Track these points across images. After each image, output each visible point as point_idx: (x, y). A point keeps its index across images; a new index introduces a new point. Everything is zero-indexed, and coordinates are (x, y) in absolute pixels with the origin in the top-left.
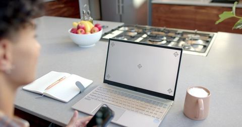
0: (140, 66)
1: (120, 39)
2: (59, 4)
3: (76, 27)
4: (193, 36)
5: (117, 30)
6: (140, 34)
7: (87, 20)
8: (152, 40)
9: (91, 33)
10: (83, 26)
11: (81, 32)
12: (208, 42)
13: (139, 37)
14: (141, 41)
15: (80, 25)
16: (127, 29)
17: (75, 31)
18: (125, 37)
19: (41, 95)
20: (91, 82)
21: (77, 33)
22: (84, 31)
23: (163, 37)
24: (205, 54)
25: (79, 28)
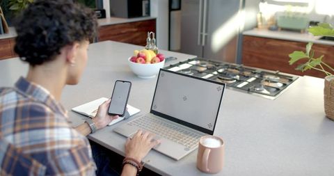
0: (185, 99)
1: (186, 73)
2: (132, 28)
3: (136, 56)
4: (272, 78)
5: (186, 62)
6: (210, 70)
7: (151, 49)
8: (222, 78)
9: (152, 63)
10: (144, 55)
11: (141, 61)
12: (285, 85)
13: (208, 73)
14: (210, 78)
15: (141, 54)
16: (198, 62)
17: (134, 60)
18: (192, 72)
19: (87, 116)
20: (138, 111)
21: (136, 62)
22: (143, 60)
23: (235, 75)
24: (272, 98)
25: (139, 56)
